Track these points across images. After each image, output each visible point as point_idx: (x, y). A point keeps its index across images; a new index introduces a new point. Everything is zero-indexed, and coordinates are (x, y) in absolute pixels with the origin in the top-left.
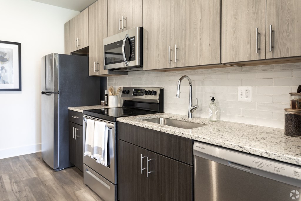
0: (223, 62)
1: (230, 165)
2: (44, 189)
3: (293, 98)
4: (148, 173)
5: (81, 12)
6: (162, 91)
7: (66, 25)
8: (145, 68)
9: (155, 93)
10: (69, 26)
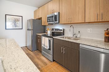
0: (86, 22)
1: (92, 51)
2: (31, 56)
3: (105, 32)
4: (64, 52)
5: (38, 8)
6: (64, 29)
7: (34, 11)
8: (60, 23)
9: (62, 30)
10: (35, 12)
